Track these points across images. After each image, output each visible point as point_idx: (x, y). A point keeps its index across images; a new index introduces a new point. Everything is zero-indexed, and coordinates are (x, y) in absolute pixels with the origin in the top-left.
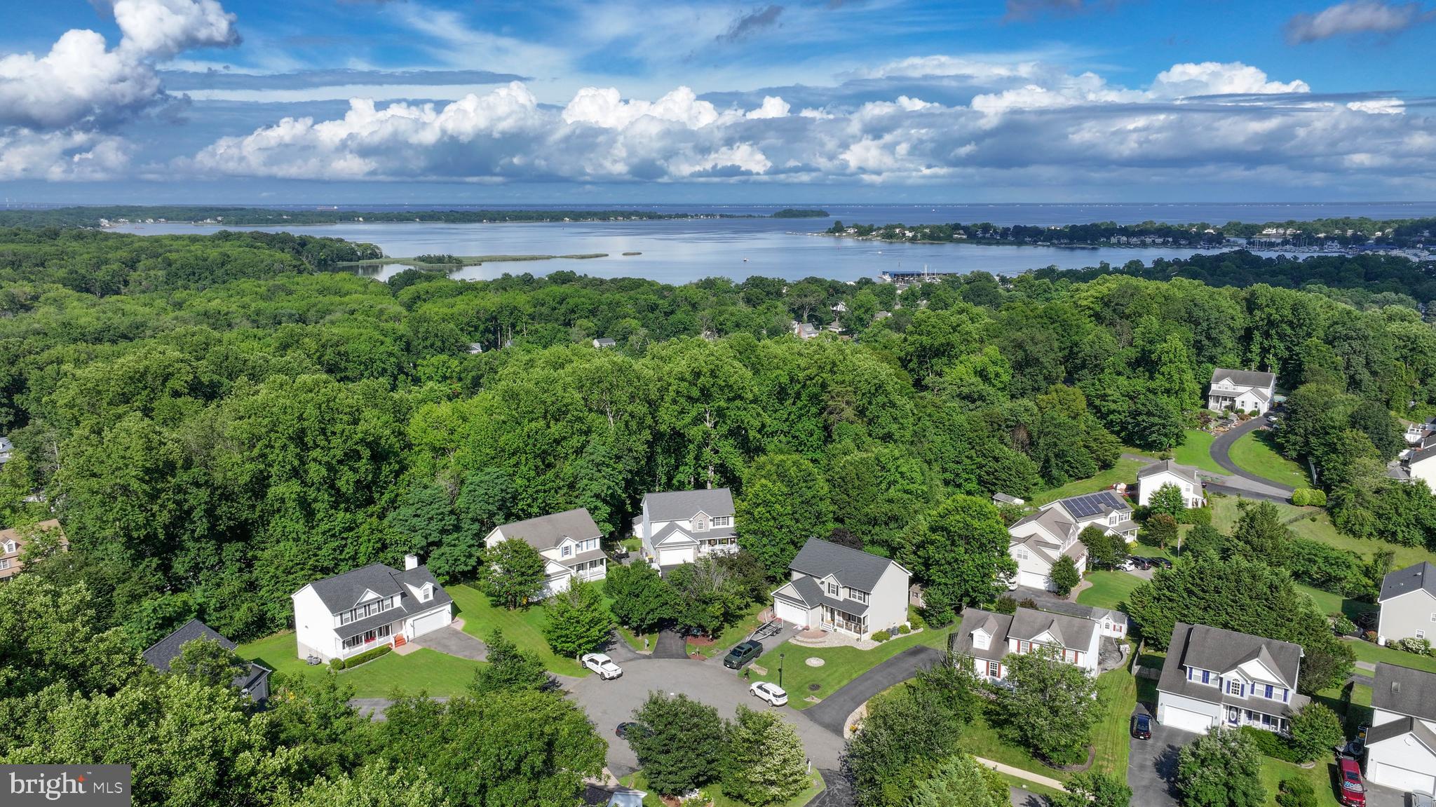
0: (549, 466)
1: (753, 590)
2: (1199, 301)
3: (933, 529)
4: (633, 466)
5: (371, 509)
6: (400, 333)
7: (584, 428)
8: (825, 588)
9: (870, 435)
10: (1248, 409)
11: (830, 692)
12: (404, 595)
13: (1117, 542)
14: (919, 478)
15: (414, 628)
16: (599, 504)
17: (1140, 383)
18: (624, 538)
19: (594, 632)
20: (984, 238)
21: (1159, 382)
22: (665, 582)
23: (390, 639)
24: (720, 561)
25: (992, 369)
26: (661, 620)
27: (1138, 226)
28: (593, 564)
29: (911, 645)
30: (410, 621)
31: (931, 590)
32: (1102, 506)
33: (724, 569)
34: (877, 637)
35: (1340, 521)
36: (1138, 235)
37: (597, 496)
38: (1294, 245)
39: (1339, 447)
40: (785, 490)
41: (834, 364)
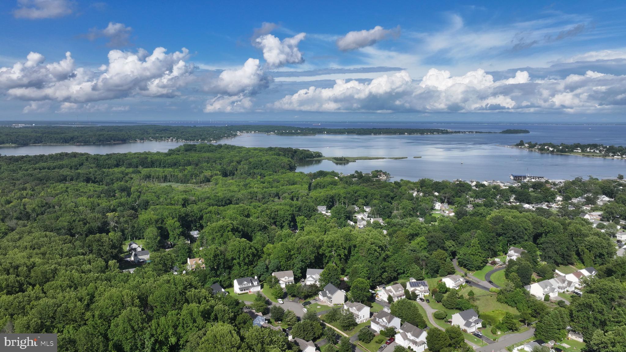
0: (289, 260)
1: (317, 292)
5: (252, 266)
6: (298, 205)
8: (327, 293)
12: (252, 283)
23: (248, 291)
24: (315, 285)
26: (298, 295)
28: (291, 282)
30: (252, 288)
32: (420, 285)
34: (334, 305)
37: (298, 268)
40: (329, 272)
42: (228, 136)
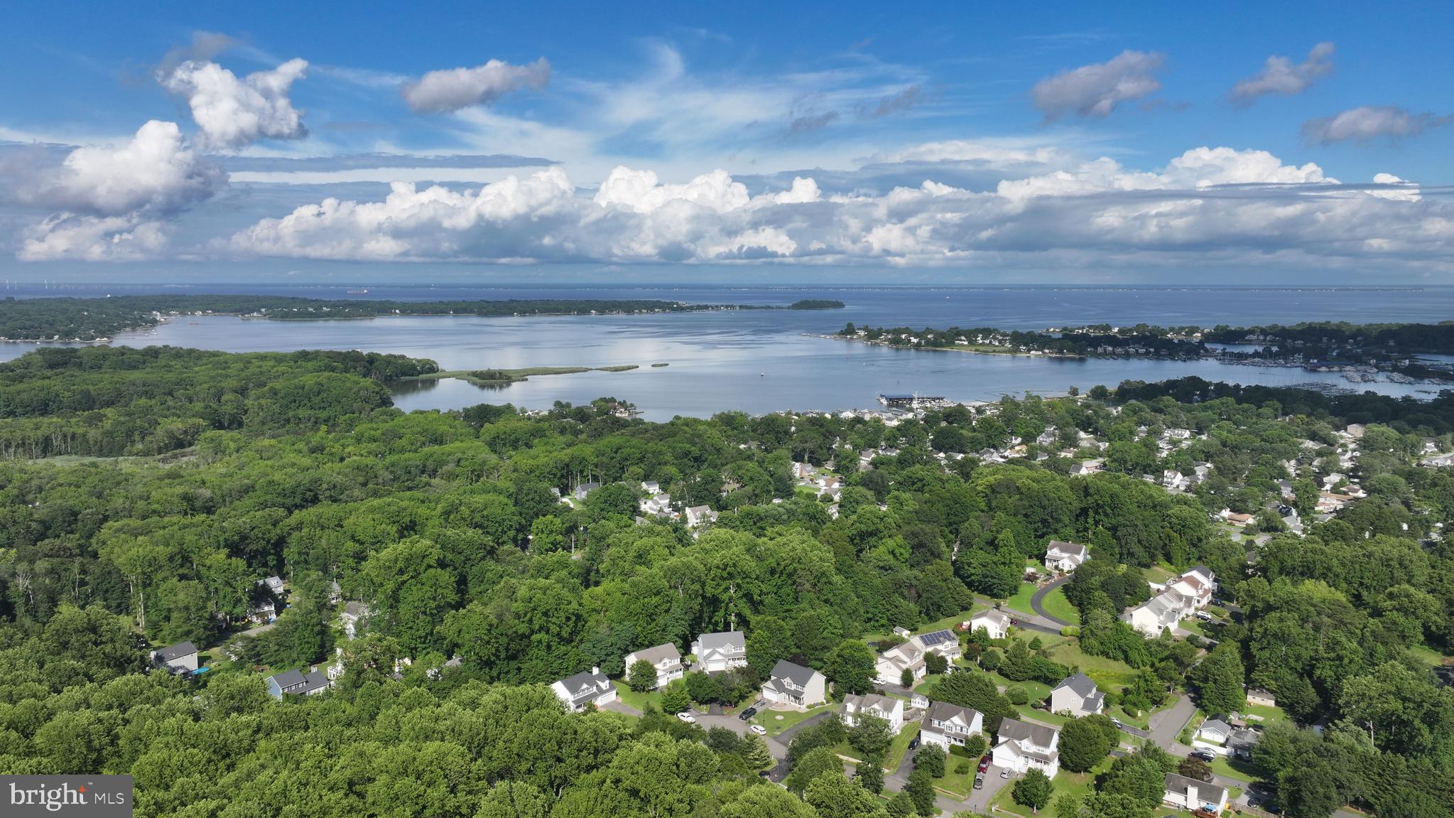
0: (653, 620)
1: (753, 685)
2: (1047, 492)
3: (839, 655)
5: (573, 644)
7: (669, 599)
8: (785, 684)
9: (818, 599)
10: (1065, 569)
11: (784, 730)
12: (597, 686)
13: (944, 660)
15: (601, 702)
16: (677, 639)
17: (989, 557)
18: (688, 656)
19: (683, 703)
20: (983, 345)
21: (998, 558)
22: (713, 680)
24: (738, 670)
25: (898, 551)
26: (711, 698)
27: (1130, 331)
28: (677, 671)
29: (823, 711)
30: (600, 698)
31: (836, 685)
32: (941, 638)
33: (740, 674)
34: (808, 707)
35: (1083, 645)
37: (676, 635)
39: (1093, 600)
40: (769, 635)
41: (800, 558)
42: (135, 326)
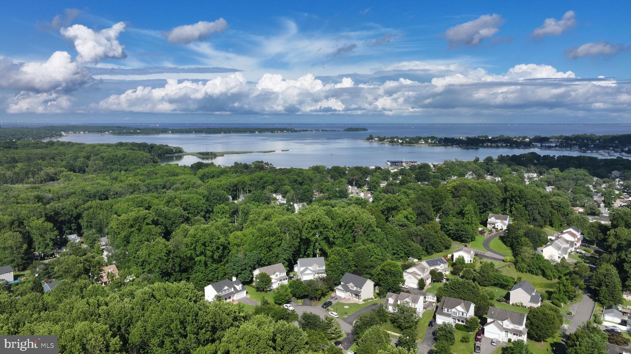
0: (271, 250)
1: (330, 287)
2: (486, 189)
3: (381, 270)
4: (294, 249)
5: (222, 263)
6: (205, 194)
7: (281, 239)
8: (350, 287)
9: (367, 240)
10: (499, 228)
11: (350, 314)
12: (234, 288)
13: (441, 274)
14: (380, 254)
15: (236, 297)
16: (285, 262)
17: (459, 221)
18: (291, 272)
19: (287, 298)
20: (431, 143)
21: (465, 220)
22: (306, 285)
23: (231, 300)
24: (321, 279)
25: (409, 216)
26: (304, 295)
27: (497, 137)
28: (284, 280)
29: (373, 303)
30: (236, 295)
31: (380, 288)
32: (438, 262)
33: (322, 281)
34: (364, 301)
35: (517, 267)
36: (496, 142)
37: (284, 259)
38: (560, 147)
39: (520, 243)
40: (339, 258)
41: (356, 217)
